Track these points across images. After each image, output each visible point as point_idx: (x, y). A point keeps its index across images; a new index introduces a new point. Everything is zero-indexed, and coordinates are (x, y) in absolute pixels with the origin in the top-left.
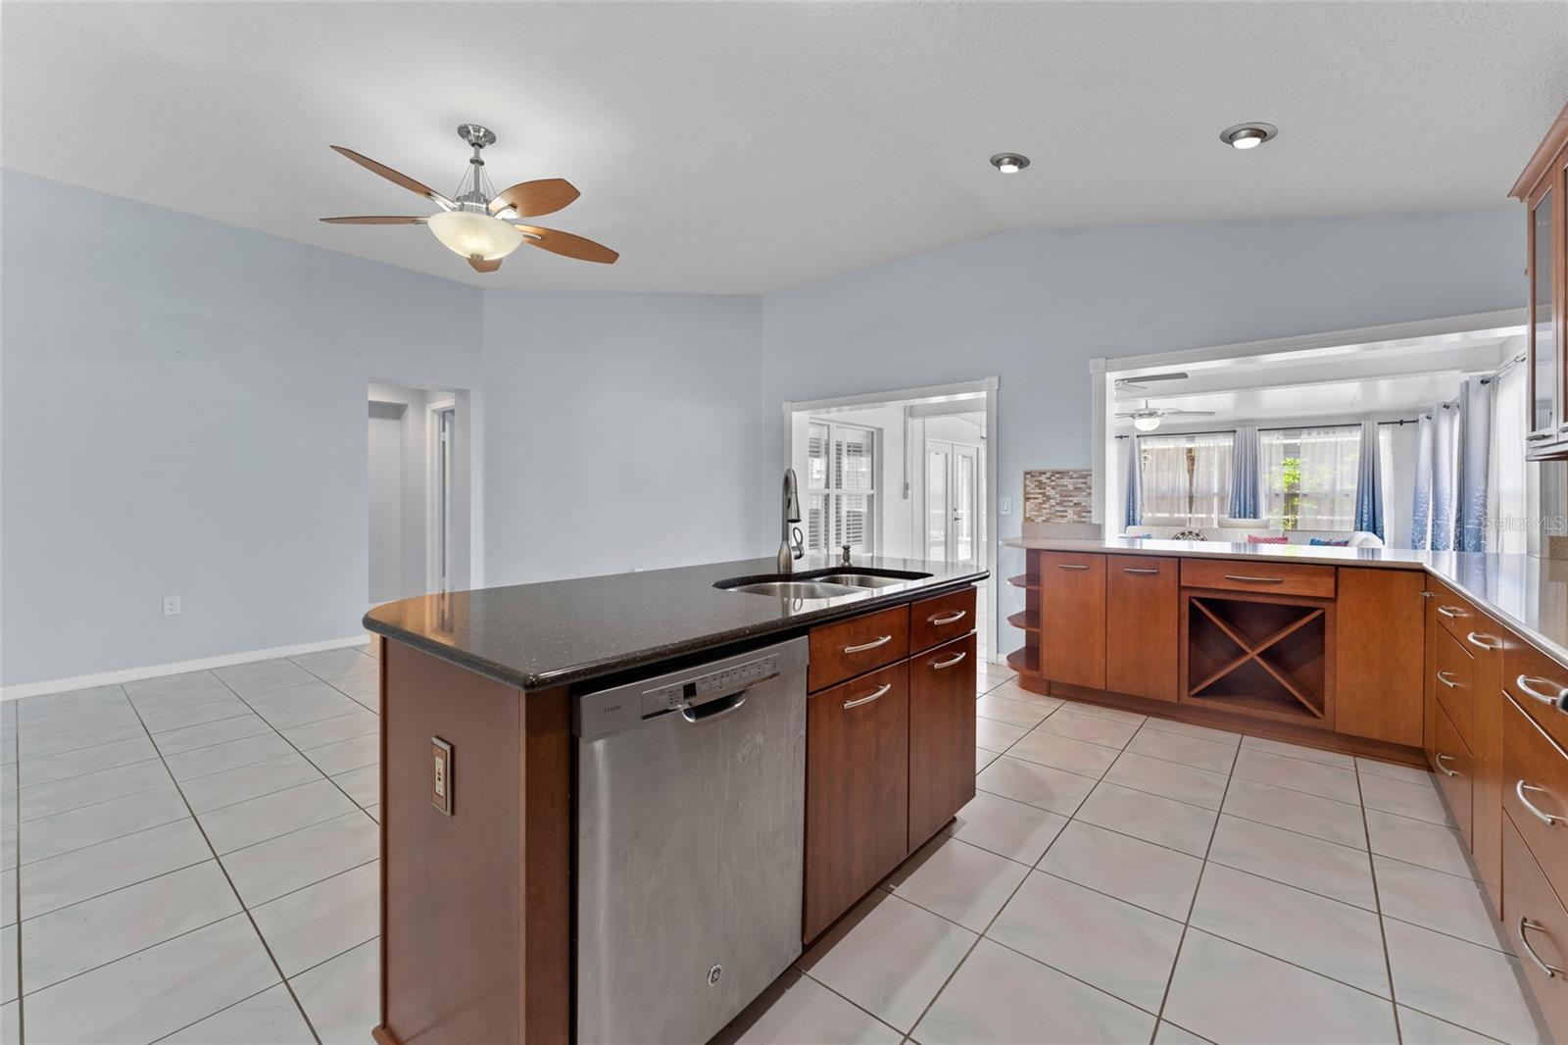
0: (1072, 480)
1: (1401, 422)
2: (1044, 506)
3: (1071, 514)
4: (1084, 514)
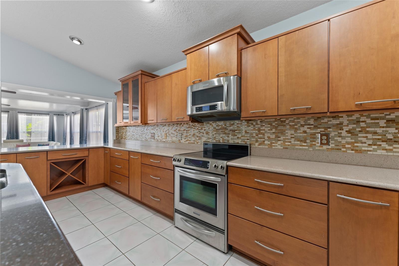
1: (59, 115)
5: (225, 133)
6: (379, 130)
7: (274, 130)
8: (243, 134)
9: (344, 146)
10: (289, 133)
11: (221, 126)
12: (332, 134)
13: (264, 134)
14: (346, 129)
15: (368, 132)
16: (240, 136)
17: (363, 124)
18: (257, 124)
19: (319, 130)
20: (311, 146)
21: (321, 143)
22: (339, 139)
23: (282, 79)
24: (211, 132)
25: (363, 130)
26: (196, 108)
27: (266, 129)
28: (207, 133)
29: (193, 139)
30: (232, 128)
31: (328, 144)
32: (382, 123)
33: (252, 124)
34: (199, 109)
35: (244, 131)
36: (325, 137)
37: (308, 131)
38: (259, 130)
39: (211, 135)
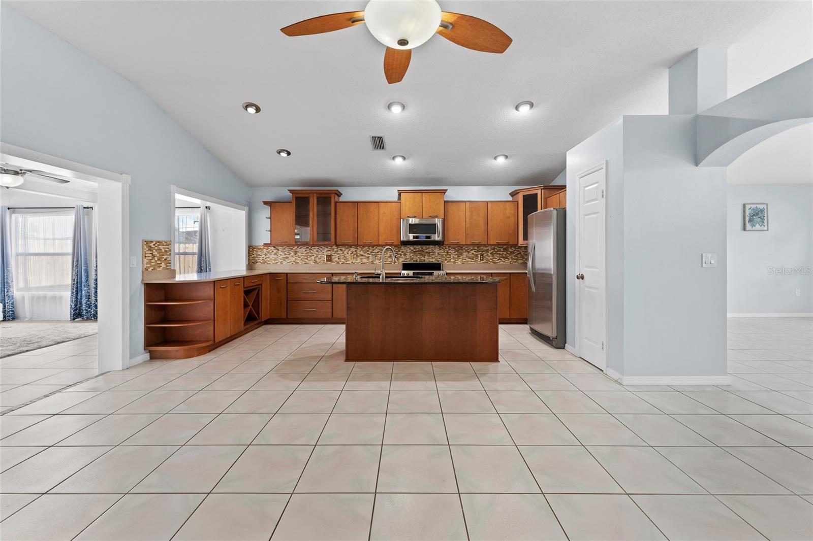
0: (163, 247)
2: (152, 261)
3: (163, 265)
4: (168, 265)
5: (422, 255)
6: (501, 253)
7: (456, 253)
8: (437, 255)
9: (489, 261)
10: (465, 254)
11: (419, 249)
12: (485, 255)
13: (450, 255)
14: (490, 252)
15: (497, 254)
16: (434, 256)
17: (496, 250)
18: (446, 248)
19: (479, 253)
20: (476, 261)
21: (481, 260)
22: (487, 257)
23: (468, 225)
24: (408, 254)
25: (496, 253)
26: (414, 236)
27: (452, 252)
28: (405, 255)
29: (390, 260)
30: (427, 251)
31: (483, 260)
32: (502, 249)
33: (443, 248)
34: (417, 237)
35: (436, 253)
36: (482, 256)
37: (474, 253)
38: (447, 252)
39: (408, 256)
